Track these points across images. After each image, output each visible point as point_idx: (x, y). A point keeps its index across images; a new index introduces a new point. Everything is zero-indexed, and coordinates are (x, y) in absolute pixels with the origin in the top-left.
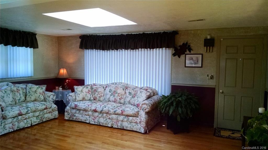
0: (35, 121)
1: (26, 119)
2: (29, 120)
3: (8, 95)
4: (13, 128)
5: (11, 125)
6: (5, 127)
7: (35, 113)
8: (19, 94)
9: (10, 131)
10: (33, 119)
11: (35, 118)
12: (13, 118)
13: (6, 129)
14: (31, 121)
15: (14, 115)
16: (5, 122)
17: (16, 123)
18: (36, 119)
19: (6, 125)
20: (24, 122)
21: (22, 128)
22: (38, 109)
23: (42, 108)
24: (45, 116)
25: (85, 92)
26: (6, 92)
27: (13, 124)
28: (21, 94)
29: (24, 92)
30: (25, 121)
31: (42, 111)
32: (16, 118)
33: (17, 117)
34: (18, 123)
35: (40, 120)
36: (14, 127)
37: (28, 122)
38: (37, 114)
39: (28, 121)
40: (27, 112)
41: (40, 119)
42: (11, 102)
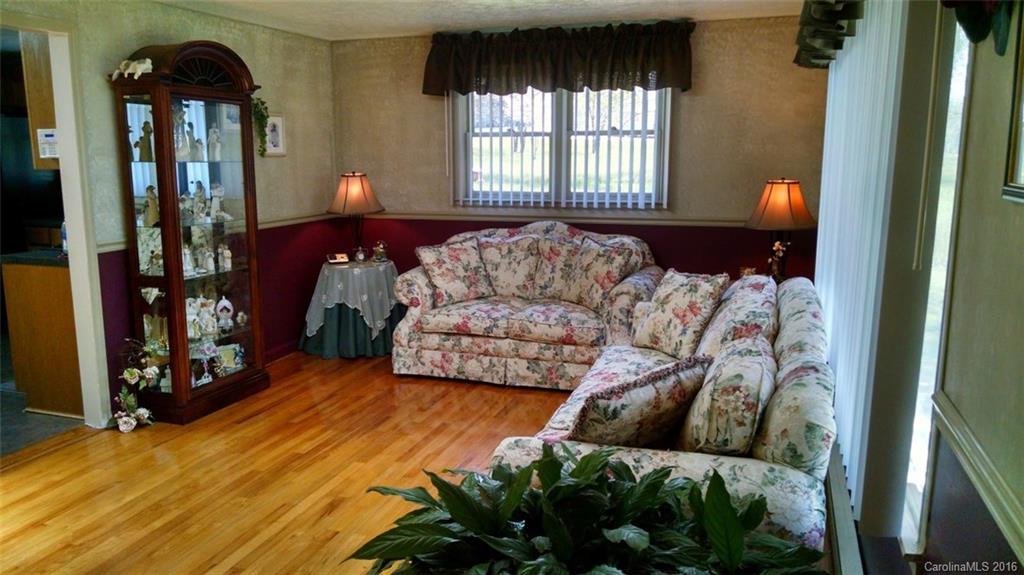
0: (521, 373)
1: (486, 353)
2: (499, 362)
3: (514, 265)
4: (442, 367)
5: (438, 356)
6: (419, 354)
7: (523, 343)
8: (551, 267)
9: (436, 374)
10: (515, 363)
11: (524, 363)
12: (443, 337)
13: (423, 364)
14: (506, 367)
15: (444, 326)
16: (420, 339)
17: (456, 357)
18: (528, 368)
19: (423, 351)
20: (480, 362)
21: (473, 379)
22: (530, 332)
23: (547, 335)
24: (567, 370)
25: (673, 310)
26: (510, 251)
27: (444, 356)
28: (557, 269)
29: (569, 262)
30: (485, 361)
31: (552, 346)
32: (454, 338)
33: (458, 337)
34: (461, 357)
35: (543, 377)
36: (446, 365)
37: (494, 366)
38: (532, 350)
39: (497, 364)
40: (488, 330)
41: (545, 372)
42: (518, 287)
